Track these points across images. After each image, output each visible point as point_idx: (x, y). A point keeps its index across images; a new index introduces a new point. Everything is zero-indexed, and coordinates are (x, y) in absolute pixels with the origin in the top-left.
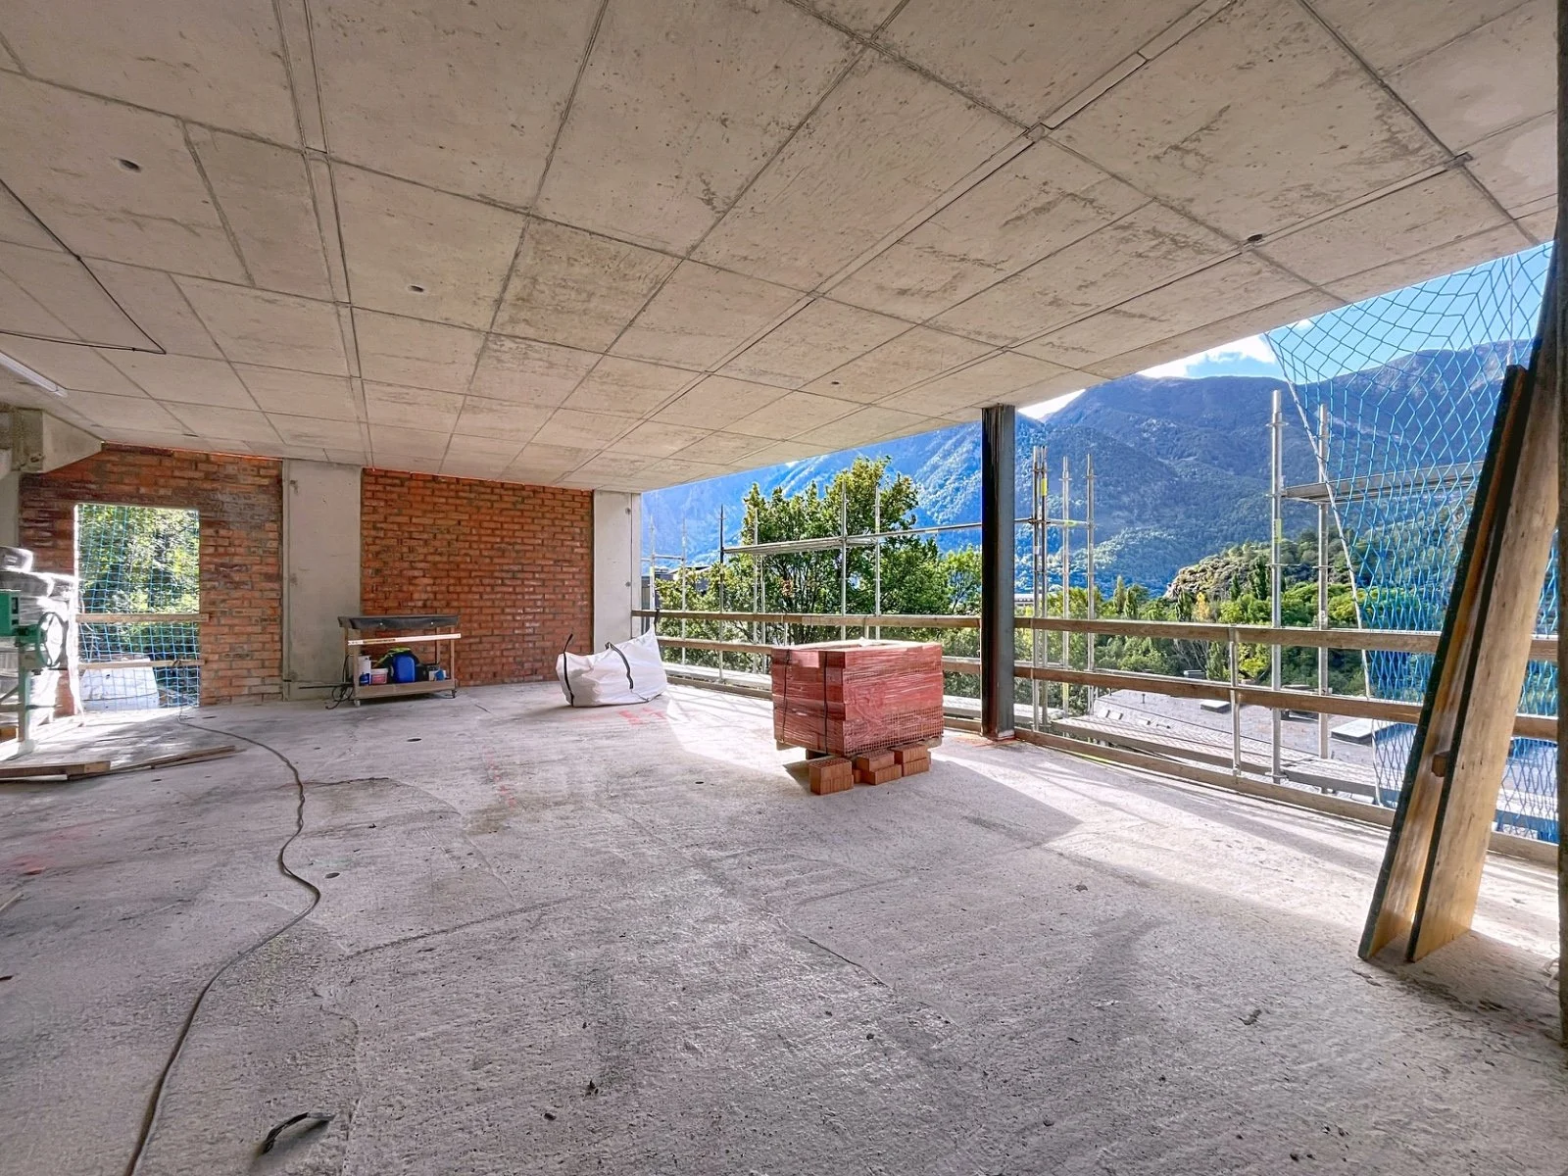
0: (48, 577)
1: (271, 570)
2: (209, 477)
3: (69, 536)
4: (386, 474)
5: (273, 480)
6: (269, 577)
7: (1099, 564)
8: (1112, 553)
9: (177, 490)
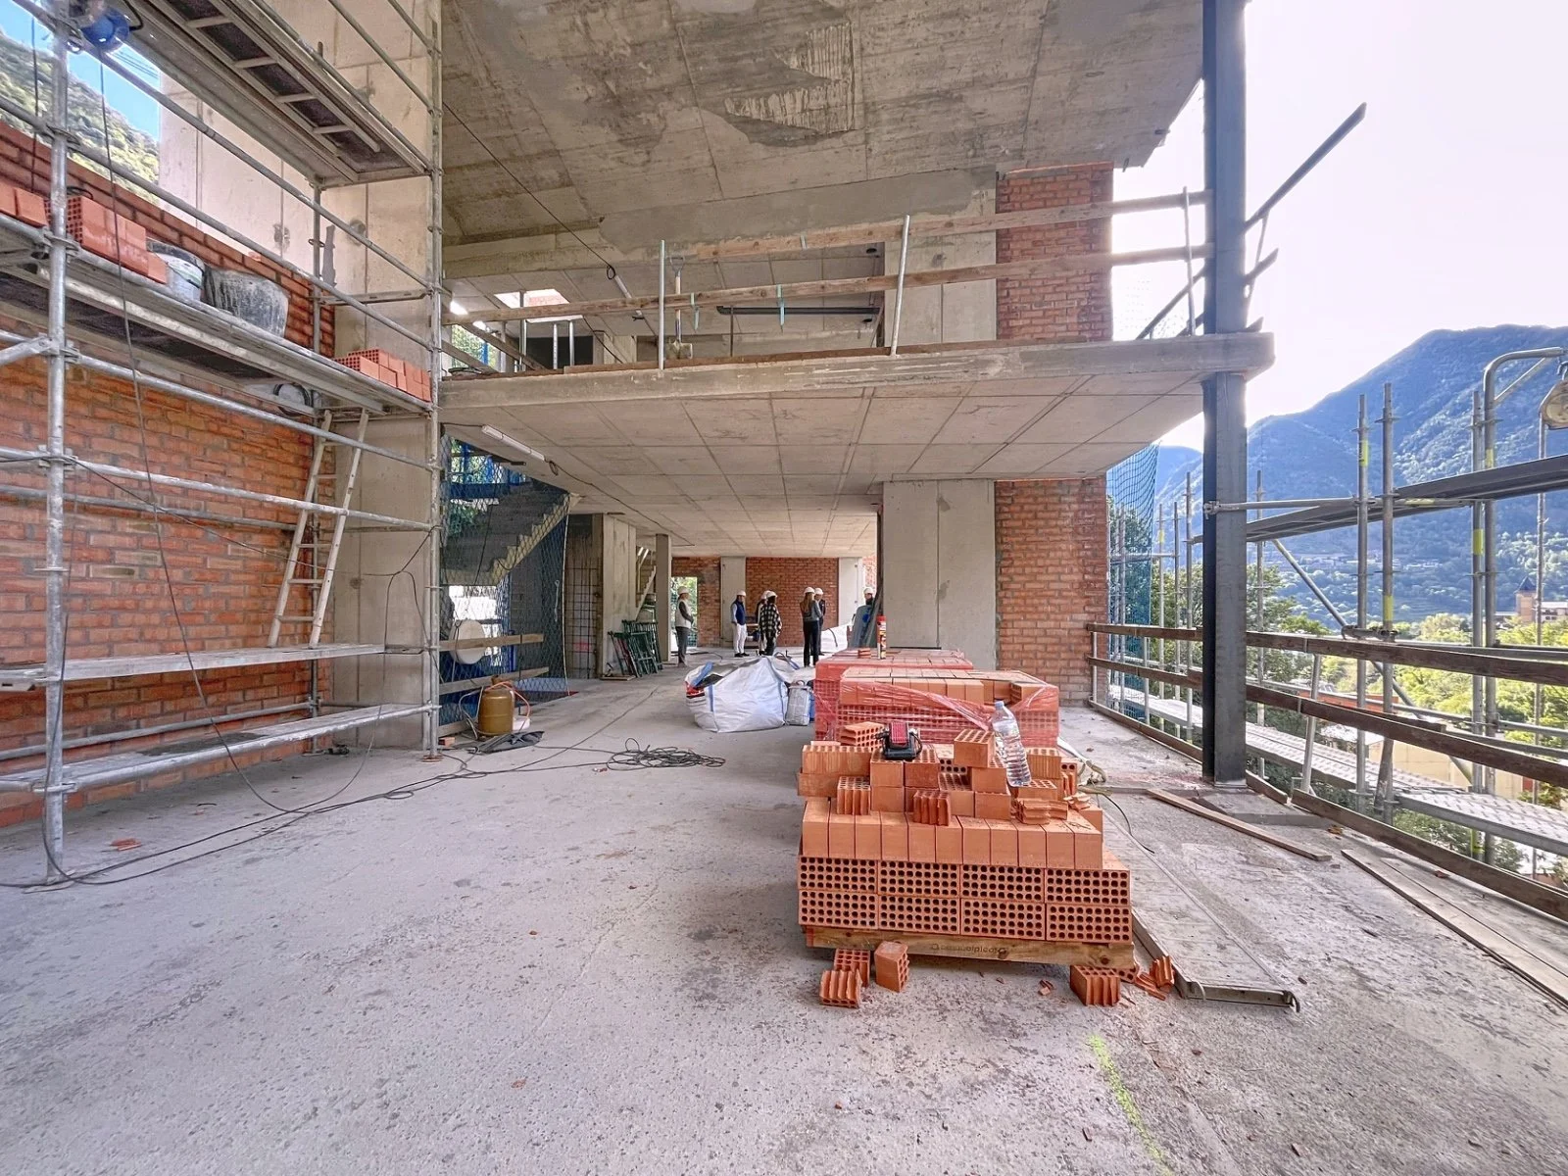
1: (717, 598)
2: (700, 565)
4: (755, 559)
5: (718, 564)
6: (716, 601)
9: (691, 571)
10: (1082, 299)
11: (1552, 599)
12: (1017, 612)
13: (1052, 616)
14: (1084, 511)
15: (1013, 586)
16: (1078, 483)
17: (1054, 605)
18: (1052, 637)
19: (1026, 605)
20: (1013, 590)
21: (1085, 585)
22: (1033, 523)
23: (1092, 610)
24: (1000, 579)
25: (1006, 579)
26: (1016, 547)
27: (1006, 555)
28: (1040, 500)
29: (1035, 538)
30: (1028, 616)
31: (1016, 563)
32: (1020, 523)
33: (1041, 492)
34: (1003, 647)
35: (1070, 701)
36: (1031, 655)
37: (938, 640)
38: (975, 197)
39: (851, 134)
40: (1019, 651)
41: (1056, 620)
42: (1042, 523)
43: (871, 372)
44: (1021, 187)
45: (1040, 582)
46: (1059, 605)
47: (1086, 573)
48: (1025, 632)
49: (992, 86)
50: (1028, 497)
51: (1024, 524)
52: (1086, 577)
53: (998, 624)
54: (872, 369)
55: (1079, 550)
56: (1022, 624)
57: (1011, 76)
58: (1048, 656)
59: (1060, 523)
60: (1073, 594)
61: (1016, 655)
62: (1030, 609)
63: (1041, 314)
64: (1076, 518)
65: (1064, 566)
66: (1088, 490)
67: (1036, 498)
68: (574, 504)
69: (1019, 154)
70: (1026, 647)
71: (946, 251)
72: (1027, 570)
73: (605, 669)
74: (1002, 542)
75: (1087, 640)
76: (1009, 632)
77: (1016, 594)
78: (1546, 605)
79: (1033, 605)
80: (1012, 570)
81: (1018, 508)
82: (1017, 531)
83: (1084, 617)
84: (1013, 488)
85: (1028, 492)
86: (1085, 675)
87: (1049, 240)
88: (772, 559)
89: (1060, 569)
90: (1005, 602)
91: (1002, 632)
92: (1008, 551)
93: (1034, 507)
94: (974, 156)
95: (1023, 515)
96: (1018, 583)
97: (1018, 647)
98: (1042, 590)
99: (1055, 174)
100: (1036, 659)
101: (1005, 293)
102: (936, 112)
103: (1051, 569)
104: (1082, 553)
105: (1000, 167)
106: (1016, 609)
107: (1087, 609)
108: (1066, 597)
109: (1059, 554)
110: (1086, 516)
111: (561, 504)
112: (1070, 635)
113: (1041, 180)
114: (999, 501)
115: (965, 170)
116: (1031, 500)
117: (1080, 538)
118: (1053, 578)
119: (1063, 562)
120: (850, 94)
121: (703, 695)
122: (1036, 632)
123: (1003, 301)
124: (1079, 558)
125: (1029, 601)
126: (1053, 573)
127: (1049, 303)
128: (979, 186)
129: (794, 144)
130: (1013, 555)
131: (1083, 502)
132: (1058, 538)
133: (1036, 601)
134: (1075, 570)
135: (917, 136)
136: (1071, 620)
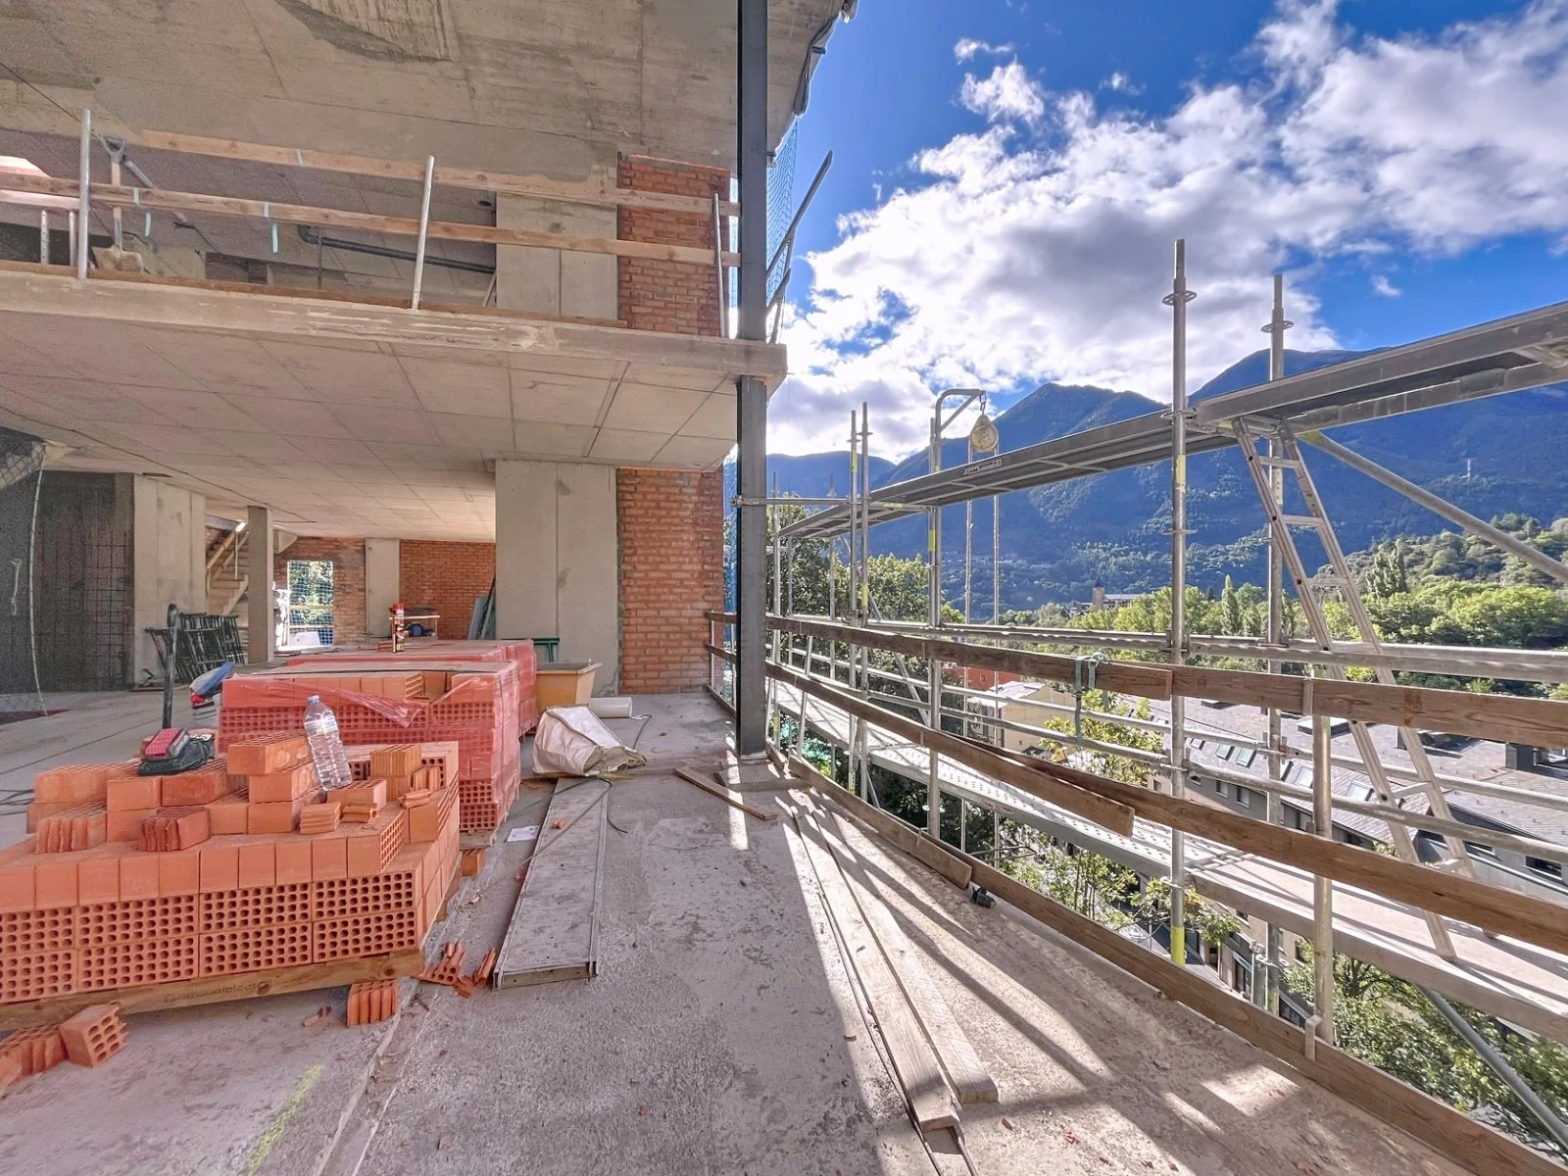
0: (280, 591)
1: (361, 587)
2: (337, 547)
3: (286, 574)
4: (411, 542)
5: (362, 547)
6: (360, 590)
7: (1236, 561)
8: (1252, 549)
9: (325, 554)
10: (701, 297)
11: (1113, 593)
12: (640, 601)
13: (674, 605)
14: (703, 503)
15: (636, 575)
16: (698, 476)
17: (676, 594)
18: (675, 625)
19: (649, 594)
20: (636, 579)
21: (704, 575)
22: (657, 512)
23: (711, 598)
24: (623, 567)
25: (630, 568)
26: (640, 535)
27: (628, 544)
28: (663, 489)
29: (658, 528)
30: (651, 605)
31: (640, 552)
32: (642, 512)
33: (663, 481)
34: (627, 636)
35: (690, 687)
36: (654, 644)
37: (557, 630)
38: (596, 172)
39: (446, 64)
40: (642, 640)
41: (677, 609)
42: (664, 513)
43: (383, 325)
44: (643, 173)
45: (662, 571)
46: (681, 594)
47: (704, 563)
48: (649, 621)
49: (600, 58)
50: (650, 486)
51: (647, 513)
52: (706, 567)
53: (620, 613)
54: (385, 321)
55: (699, 541)
56: (646, 613)
57: (618, 54)
58: (670, 644)
59: (681, 513)
60: (693, 583)
61: (639, 644)
62: (653, 598)
63: (662, 304)
64: (696, 510)
65: (686, 556)
66: (707, 483)
67: (658, 487)
68: (55, 456)
69: (639, 139)
70: (649, 636)
71: (565, 221)
72: (651, 559)
73: (139, 677)
74: (625, 531)
75: (706, 628)
76: (632, 621)
77: (639, 583)
78: (1111, 597)
79: (655, 594)
80: (635, 559)
81: (640, 497)
82: (640, 520)
83: (704, 605)
84: (636, 476)
85: (651, 480)
86: (704, 661)
87: (671, 233)
88: (434, 543)
89: (681, 559)
90: (629, 590)
91: (626, 621)
92: (631, 539)
93: (656, 496)
94: (593, 128)
95: (646, 504)
96: (639, 572)
97: (642, 636)
98: (664, 579)
99: (677, 169)
100: (659, 647)
101: (627, 278)
102: (543, 68)
103: (673, 559)
104: (701, 544)
105: (622, 148)
106: (640, 598)
107: (706, 597)
108: (687, 587)
109: (680, 544)
110: (705, 508)
111: (28, 454)
112: (690, 624)
113: (663, 172)
114: (622, 488)
115: (586, 141)
116: (653, 489)
117: (699, 529)
118: (675, 567)
119: (685, 552)
120: (436, 15)
121: (212, 704)
122: (659, 621)
123: (625, 285)
124: (699, 548)
125: (652, 590)
126: (673, 563)
127: (671, 295)
128: (599, 161)
129: (374, 55)
130: (636, 544)
131: (702, 495)
132: (680, 528)
133: (659, 590)
134: (695, 560)
135: (525, 90)
136: (692, 608)
